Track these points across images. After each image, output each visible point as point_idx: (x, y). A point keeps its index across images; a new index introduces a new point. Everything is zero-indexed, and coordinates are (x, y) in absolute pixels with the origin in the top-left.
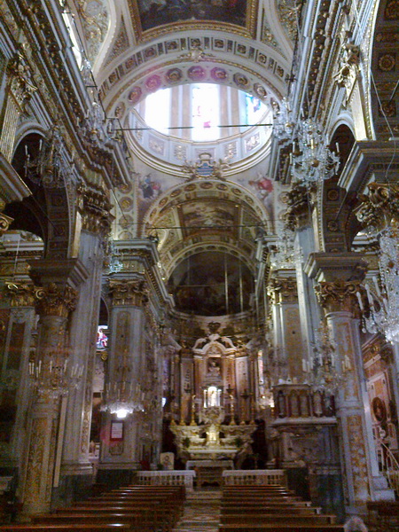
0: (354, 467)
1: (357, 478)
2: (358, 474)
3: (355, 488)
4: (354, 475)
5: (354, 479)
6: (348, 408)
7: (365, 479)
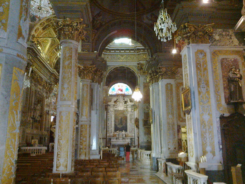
0: (81, 146)
1: (81, 150)
2: (82, 149)
3: (80, 154)
4: (80, 149)
5: (80, 151)
6: (81, 121)
7: (85, 151)
